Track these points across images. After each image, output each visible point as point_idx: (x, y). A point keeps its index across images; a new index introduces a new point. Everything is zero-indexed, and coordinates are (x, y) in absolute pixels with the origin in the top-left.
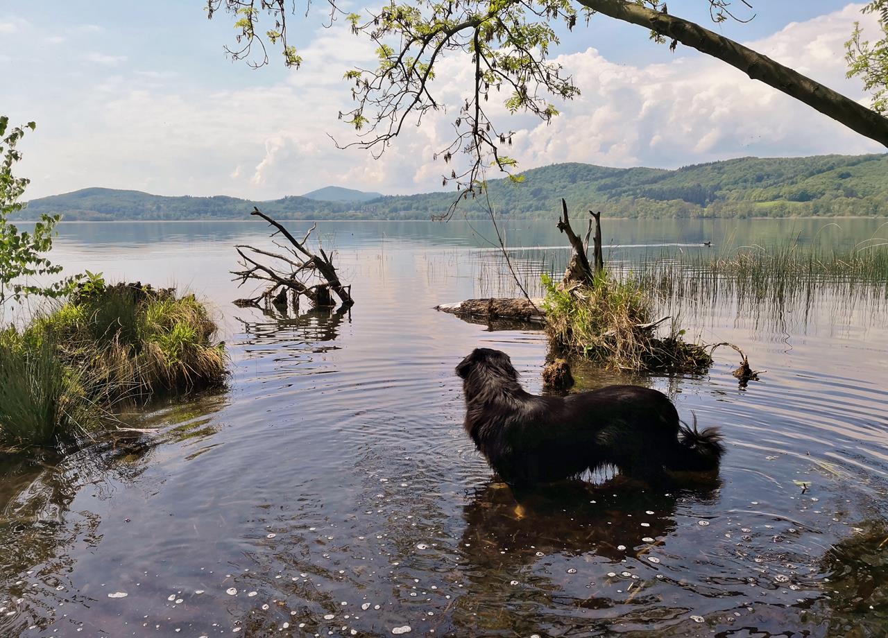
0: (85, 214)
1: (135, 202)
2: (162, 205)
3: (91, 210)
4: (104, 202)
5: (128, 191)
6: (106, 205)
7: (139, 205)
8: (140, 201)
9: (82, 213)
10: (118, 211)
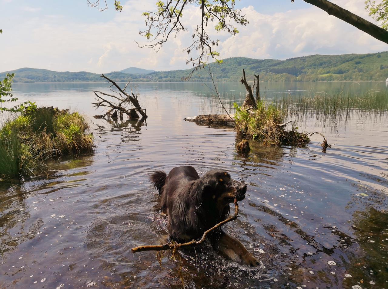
0: (22, 80)
1: (44, 74)
2: (56, 76)
3: (24, 77)
4: (30, 74)
5: (40, 69)
6: (31, 75)
7: (46, 75)
8: (47, 74)
9: (20, 79)
10: (37, 78)
